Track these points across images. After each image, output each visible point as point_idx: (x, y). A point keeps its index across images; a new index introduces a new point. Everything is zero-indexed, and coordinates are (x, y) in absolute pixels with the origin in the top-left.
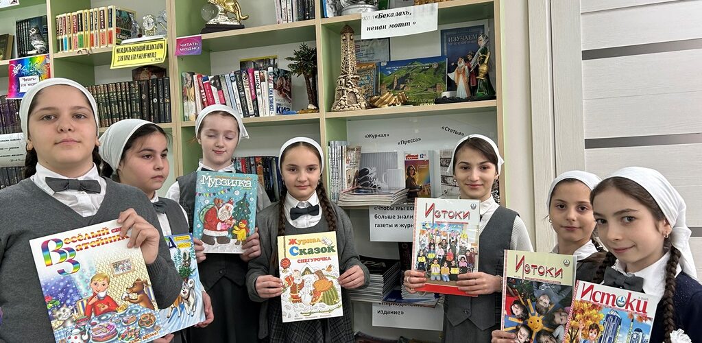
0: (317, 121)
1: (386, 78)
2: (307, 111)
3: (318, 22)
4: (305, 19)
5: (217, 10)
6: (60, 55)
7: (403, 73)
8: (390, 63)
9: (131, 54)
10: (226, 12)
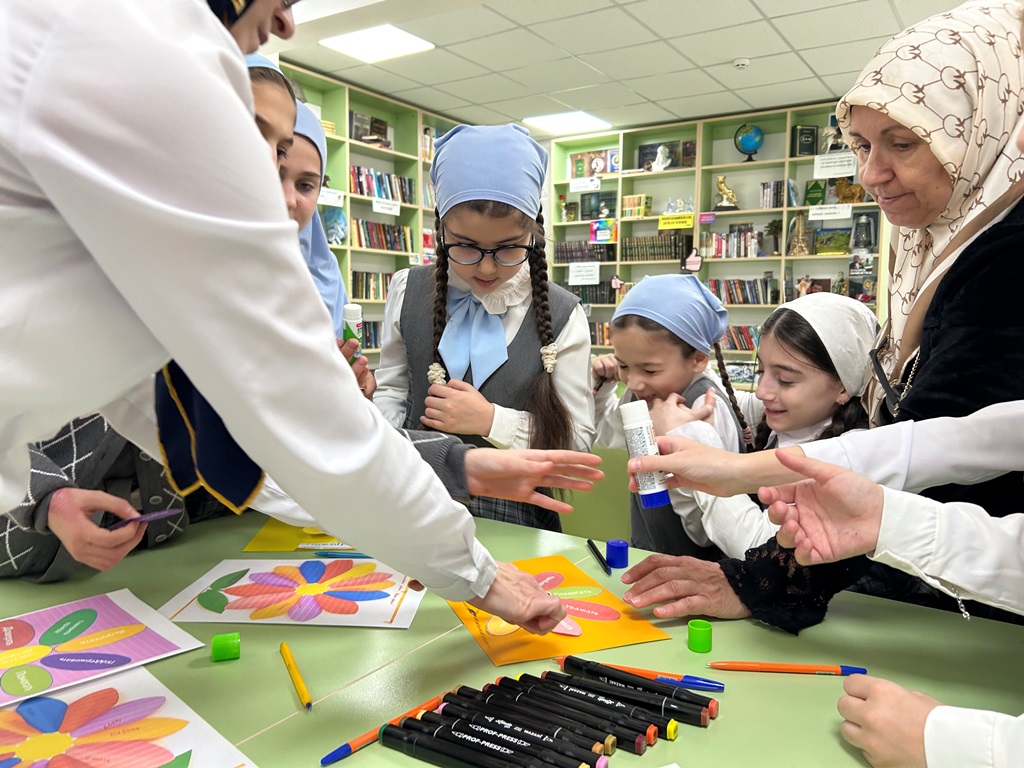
0: (780, 261)
1: (819, 238)
2: (773, 255)
3: (785, 209)
4: (777, 207)
5: (722, 198)
6: (625, 219)
7: (830, 236)
8: (823, 230)
9: (671, 221)
10: (728, 199)
